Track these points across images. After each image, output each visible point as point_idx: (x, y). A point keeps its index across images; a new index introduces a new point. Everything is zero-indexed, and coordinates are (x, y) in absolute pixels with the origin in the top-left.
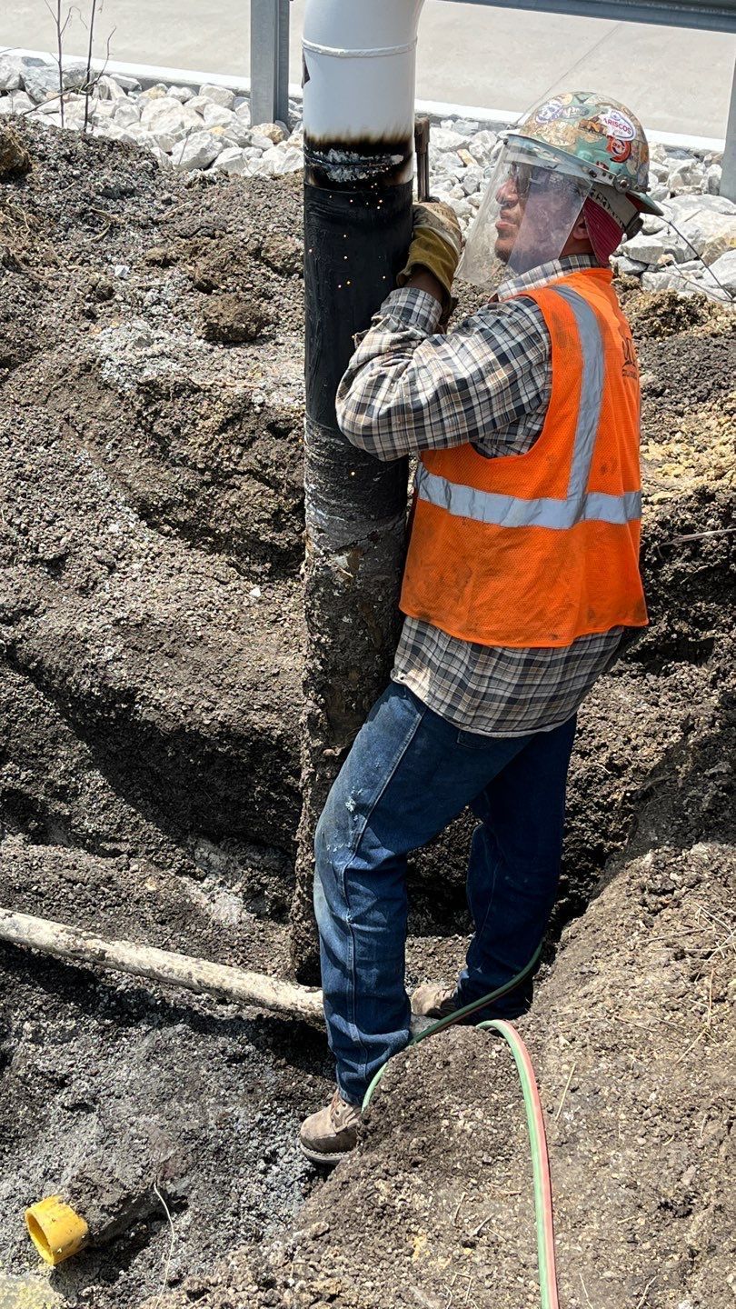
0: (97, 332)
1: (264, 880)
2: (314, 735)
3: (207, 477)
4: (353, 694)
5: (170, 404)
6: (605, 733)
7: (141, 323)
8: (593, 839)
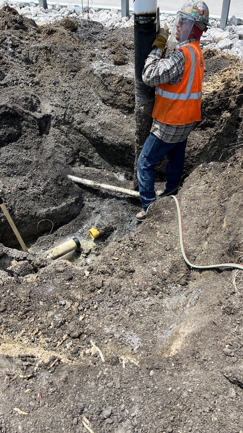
0: (93, 64)
1: (128, 173)
2: (137, 144)
3: (115, 93)
4: (145, 135)
5: (107, 78)
6: (194, 142)
7: (101, 61)
8: (190, 163)
